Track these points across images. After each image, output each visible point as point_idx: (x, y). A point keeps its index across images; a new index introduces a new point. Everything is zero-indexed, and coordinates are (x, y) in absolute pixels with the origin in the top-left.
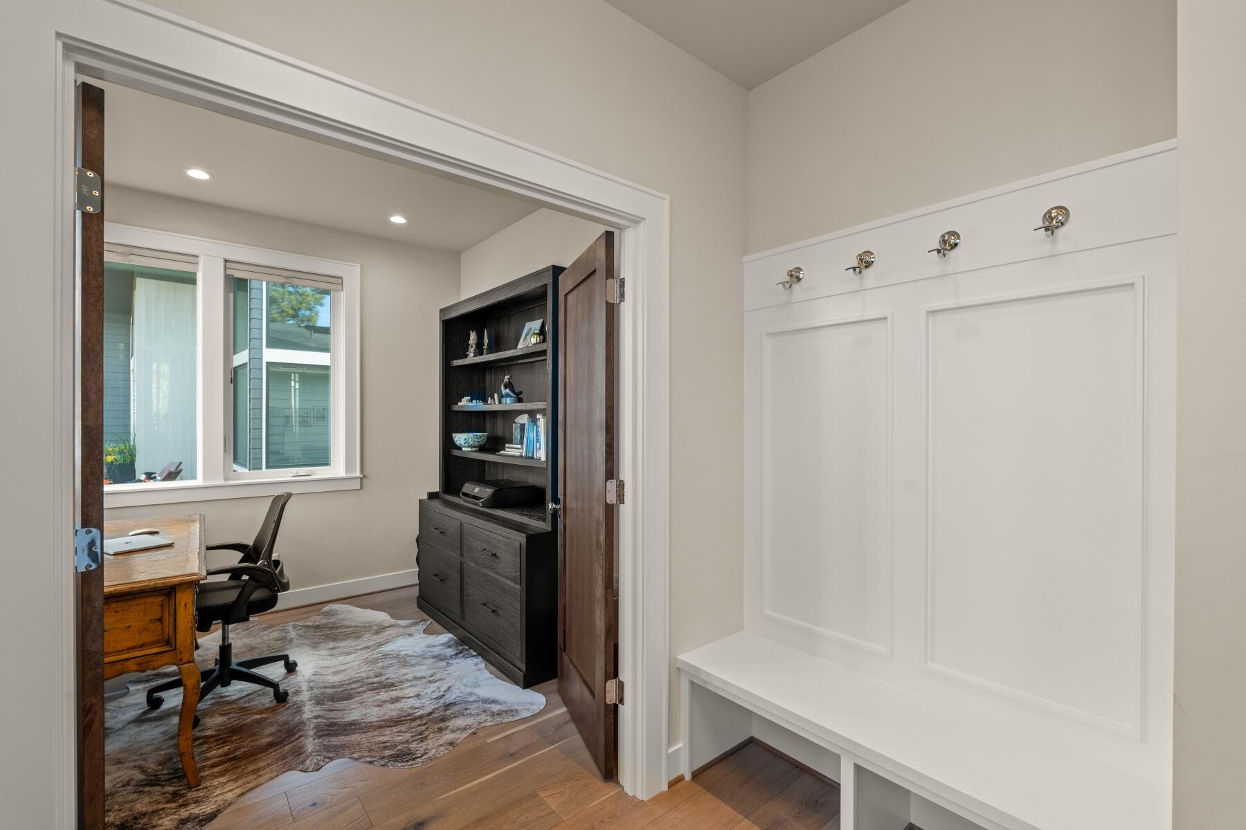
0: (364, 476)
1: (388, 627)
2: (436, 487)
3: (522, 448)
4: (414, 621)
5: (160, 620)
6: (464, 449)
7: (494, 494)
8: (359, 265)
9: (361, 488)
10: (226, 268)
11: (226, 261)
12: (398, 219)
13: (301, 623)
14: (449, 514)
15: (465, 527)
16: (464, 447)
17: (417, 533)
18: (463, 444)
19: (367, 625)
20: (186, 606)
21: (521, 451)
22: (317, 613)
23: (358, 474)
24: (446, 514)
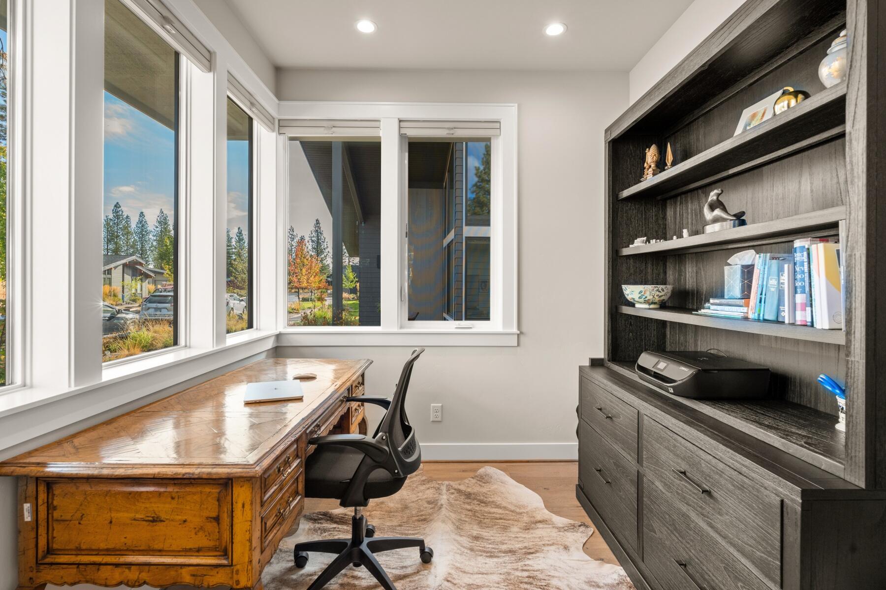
0: (521, 333)
1: (540, 522)
2: (600, 352)
3: (747, 305)
4: (572, 522)
5: (217, 519)
6: (637, 305)
7: (695, 378)
8: (516, 105)
9: (518, 345)
10: (400, 127)
11: (400, 121)
12: (555, 29)
13: (455, 484)
14: (619, 395)
15: (645, 422)
16: (638, 302)
17: (577, 404)
18: (637, 299)
19: (518, 510)
20: (243, 507)
21: (745, 309)
22: (472, 474)
23: (515, 330)
24: (615, 393)
